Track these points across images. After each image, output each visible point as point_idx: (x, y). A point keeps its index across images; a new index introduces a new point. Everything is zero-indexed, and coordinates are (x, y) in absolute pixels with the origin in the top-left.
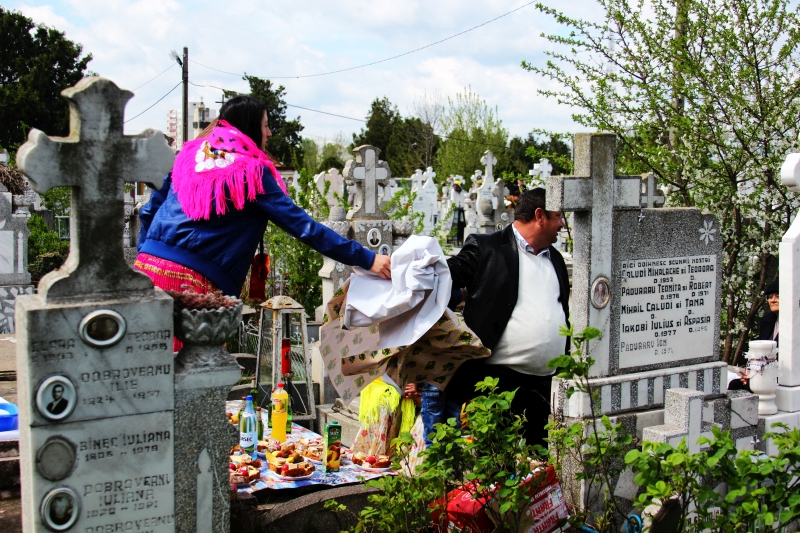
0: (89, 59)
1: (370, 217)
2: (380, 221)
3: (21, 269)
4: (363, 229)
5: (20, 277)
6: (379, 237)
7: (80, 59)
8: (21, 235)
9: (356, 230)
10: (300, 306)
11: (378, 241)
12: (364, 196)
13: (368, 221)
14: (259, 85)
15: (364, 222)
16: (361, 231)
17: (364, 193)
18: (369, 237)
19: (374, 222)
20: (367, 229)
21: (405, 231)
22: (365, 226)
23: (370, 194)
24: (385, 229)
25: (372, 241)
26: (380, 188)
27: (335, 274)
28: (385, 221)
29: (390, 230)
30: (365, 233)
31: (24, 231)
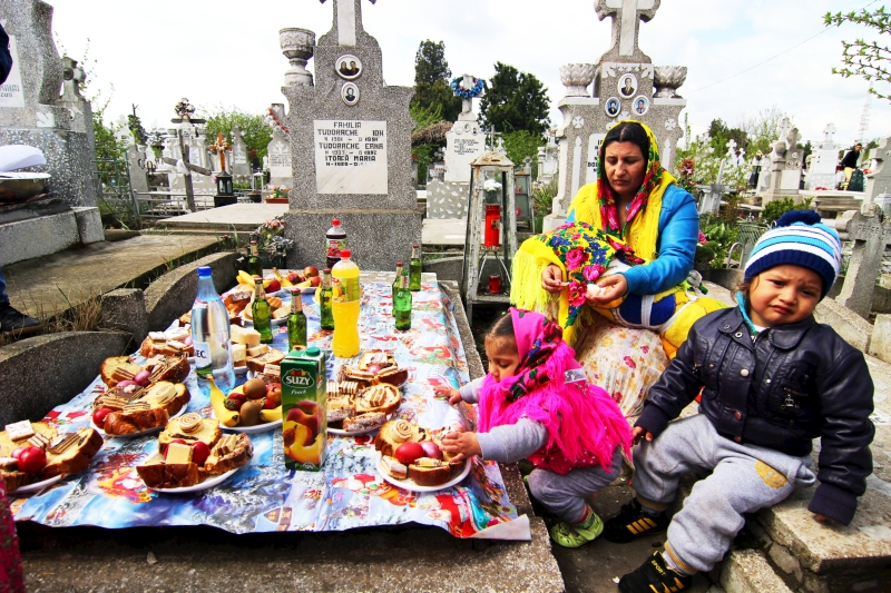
0: (546, 90)
1: (625, 59)
2: (637, 65)
4: (613, 74)
6: (634, 85)
7: (541, 90)
9: (603, 75)
10: (510, 163)
11: (632, 90)
12: (618, 31)
13: (621, 65)
15: (614, 65)
16: (609, 77)
17: (619, 27)
18: (621, 84)
19: (629, 66)
20: (619, 74)
21: (672, 79)
22: (616, 70)
23: (628, 28)
24: (644, 75)
25: (623, 90)
26: (642, 22)
27: (570, 132)
28: (644, 66)
29: (652, 77)
30: (615, 80)
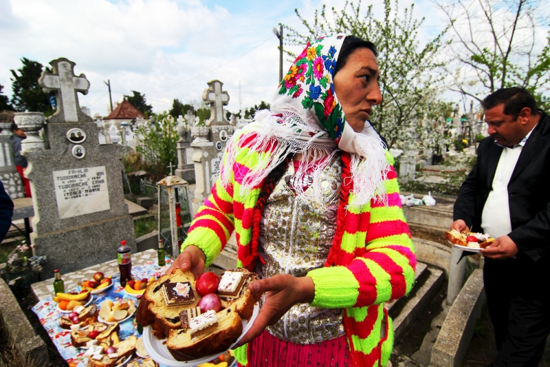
1: (220, 124)
2: (226, 126)
3: (9, 163)
4: (217, 131)
5: (10, 168)
6: (226, 135)
8: (6, 145)
9: (214, 132)
10: (185, 182)
11: (226, 138)
12: (216, 111)
13: (220, 126)
14: (137, 94)
15: (217, 127)
17: (216, 109)
18: (221, 136)
19: (223, 127)
20: (220, 131)
22: (218, 129)
23: (219, 109)
24: (229, 131)
25: (222, 138)
28: (229, 126)
29: (232, 131)
30: (218, 133)
31: (9, 143)
